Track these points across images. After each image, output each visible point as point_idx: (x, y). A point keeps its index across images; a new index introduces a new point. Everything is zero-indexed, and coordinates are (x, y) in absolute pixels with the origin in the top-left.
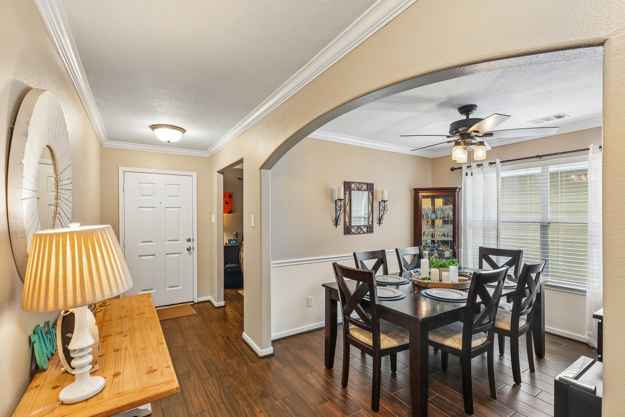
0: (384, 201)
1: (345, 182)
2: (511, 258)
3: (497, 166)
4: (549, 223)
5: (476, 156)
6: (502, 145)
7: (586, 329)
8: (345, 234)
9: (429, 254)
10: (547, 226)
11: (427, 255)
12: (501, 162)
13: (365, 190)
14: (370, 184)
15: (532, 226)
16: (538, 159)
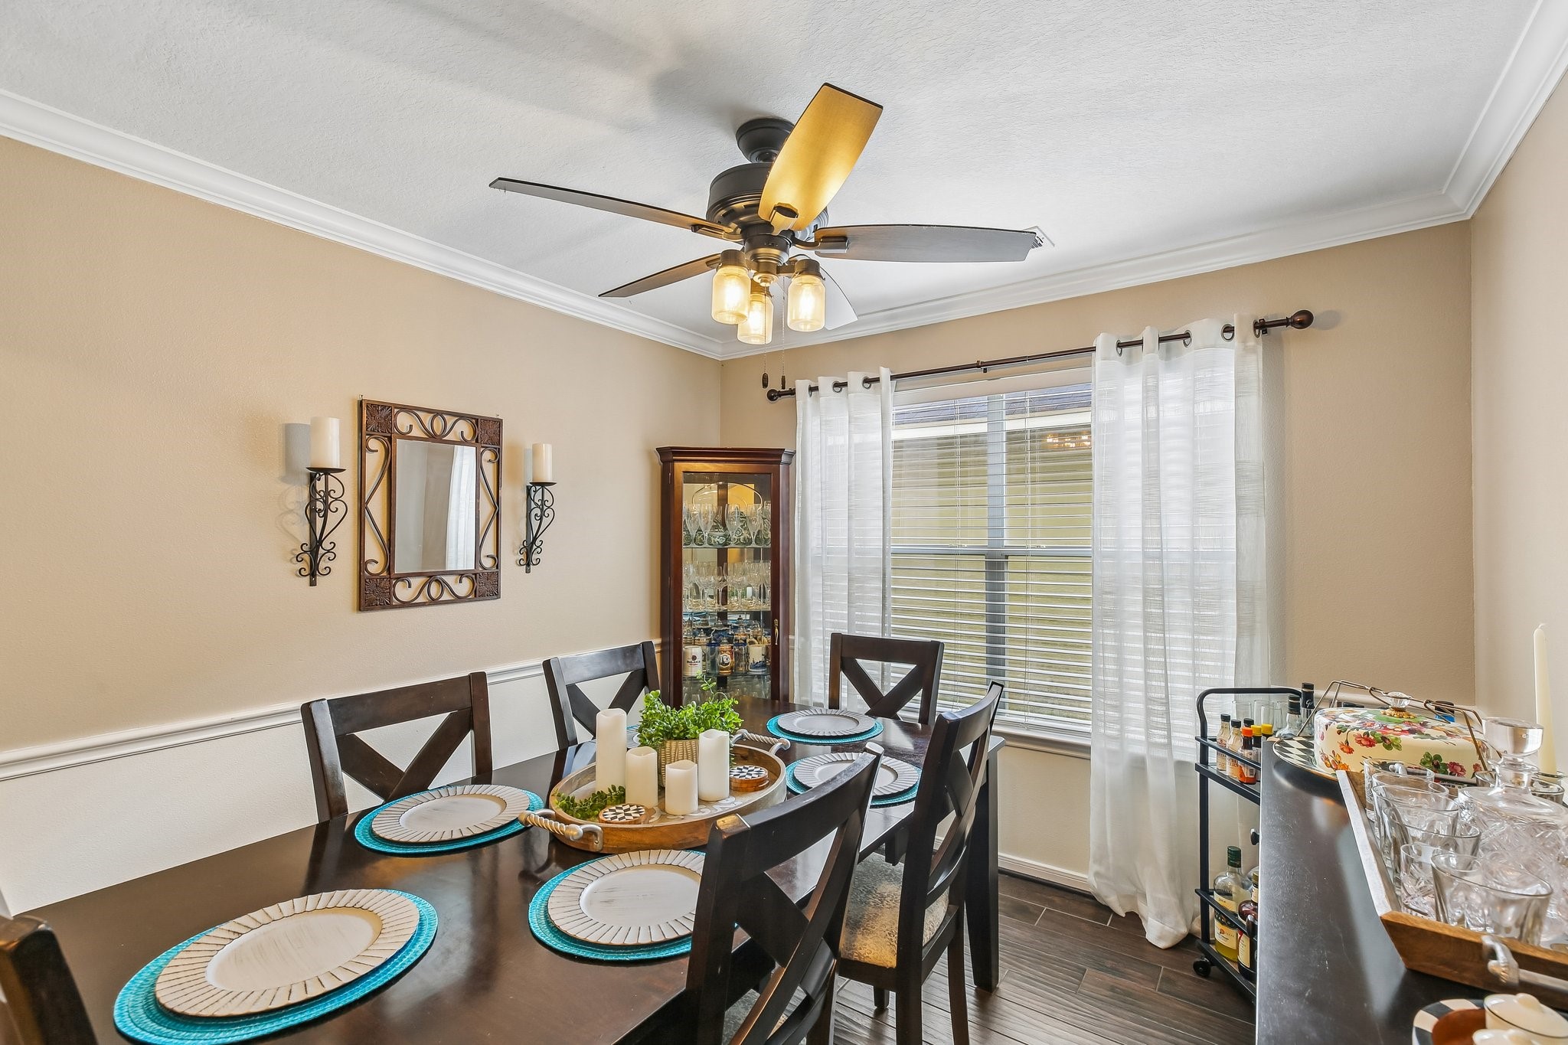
0: (543, 485)
1: (360, 403)
2: (913, 667)
3: (883, 388)
4: (1007, 557)
5: (792, 316)
6: (894, 328)
7: (1091, 860)
8: (360, 610)
9: (704, 656)
10: (1000, 565)
11: (700, 658)
12: (893, 378)
13: (464, 442)
14: (486, 420)
15: (967, 564)
16: (979, 372)
